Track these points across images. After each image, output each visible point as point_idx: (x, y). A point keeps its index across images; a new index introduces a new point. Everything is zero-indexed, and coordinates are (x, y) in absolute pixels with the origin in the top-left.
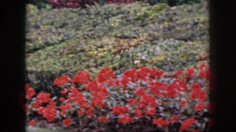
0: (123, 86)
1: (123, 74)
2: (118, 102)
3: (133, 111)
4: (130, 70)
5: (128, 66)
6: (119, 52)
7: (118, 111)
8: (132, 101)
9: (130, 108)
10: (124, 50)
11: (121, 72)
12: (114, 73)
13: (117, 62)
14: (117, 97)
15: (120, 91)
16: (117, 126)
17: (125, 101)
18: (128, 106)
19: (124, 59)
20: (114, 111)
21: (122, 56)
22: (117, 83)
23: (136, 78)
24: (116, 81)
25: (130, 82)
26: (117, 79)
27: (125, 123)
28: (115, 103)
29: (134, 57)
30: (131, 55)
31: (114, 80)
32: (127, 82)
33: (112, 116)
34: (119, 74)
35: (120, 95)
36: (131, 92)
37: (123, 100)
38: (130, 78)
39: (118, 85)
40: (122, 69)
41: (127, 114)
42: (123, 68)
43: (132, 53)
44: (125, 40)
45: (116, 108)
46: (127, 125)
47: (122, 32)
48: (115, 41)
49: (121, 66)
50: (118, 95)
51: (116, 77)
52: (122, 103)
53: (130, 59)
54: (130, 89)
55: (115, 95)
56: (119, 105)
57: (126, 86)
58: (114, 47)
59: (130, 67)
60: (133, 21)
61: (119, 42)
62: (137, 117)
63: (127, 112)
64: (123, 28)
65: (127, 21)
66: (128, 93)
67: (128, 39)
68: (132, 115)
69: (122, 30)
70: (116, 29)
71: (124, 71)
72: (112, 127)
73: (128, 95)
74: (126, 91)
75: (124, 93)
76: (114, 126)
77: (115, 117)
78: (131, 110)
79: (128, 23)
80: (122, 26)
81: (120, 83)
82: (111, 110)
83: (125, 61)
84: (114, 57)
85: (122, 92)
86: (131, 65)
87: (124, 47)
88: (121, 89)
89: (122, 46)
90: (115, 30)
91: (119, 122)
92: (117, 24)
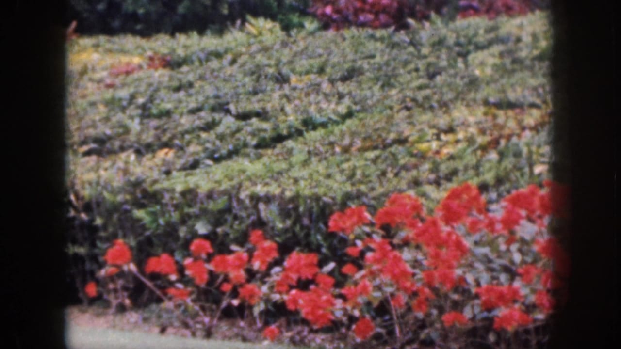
0: (505, 232)
1: (506, 200)
2: (495, 274)
3: (532, 298)
4: (524, 190)
5: (517, 181)
6: (495, 143)
7: (493, 298)
8: (527, 272)
9: (524, 291)
10: (509, 137)
11: (500, 196)
12: (484, 198)
13: (490, 169)
14: (490, 261)
15: (498, 246)
16: (492, 338)
17: (511, 272)
18: (517, 284)
19: (508, 163)
20: (484, 298)
21: (502, 155)
22: (491, 225)
23: (538, 213)
24: (487, 221)
25: (524, 222)
26: (491, 215)
27: (511, 329)
28: (485, 278)
29: (535, 157)
30: (525, 150)
31: (482, 217)
32: (516, 222)
33: (477, 310)
34: (497, 201)
35: (499, 257)
36: (525, 248)
37: (506, 269)
38: (523, 213)
39: (493, 230)
40: (502, 188)
41: (517, 306)
42: (507, 186)
43: (528, 145)
44: (510, 113)
45: (489, 290)
46: (516, 333)
47: (504, 91)
48: (486, 114)
49: (499, 181)
50: (492, 256)
51: (488, 211)
52: (503, 277)
53: (523, 161)
54: (523, 241)
55: (486, 256)
56: (495, 282)
57: (512, 233)
58: (483, 132)
59: (522, 182)
60: (528, 62)
61: (495, 117)
62: (541, 312)
63: (515, 301)
64: (504, 81)
65: (515, 61)
66: (520, 251)
67: (518, 110)
68: (530, 308)
69: (502, 85)
70: (488, 84)
71: (509, 192)
72: (478, 340)
73: (517, 258)
74: (514, 247)
75: (508, 250)
76: (484, 337)
77: (485, 314)
78: (526, 296)
79: (516, 66)
80: (502, 77)
81: (499, 226)
82: (477, 296)
83: (510, 166)
84: (482, 156)
85: (503, 247)
86: (526, 177)
87: (506, 132)
88: (501, 240)
89: (502, 127)
90: (483, 85)
91: (496, 325)
92: (488, 71)
